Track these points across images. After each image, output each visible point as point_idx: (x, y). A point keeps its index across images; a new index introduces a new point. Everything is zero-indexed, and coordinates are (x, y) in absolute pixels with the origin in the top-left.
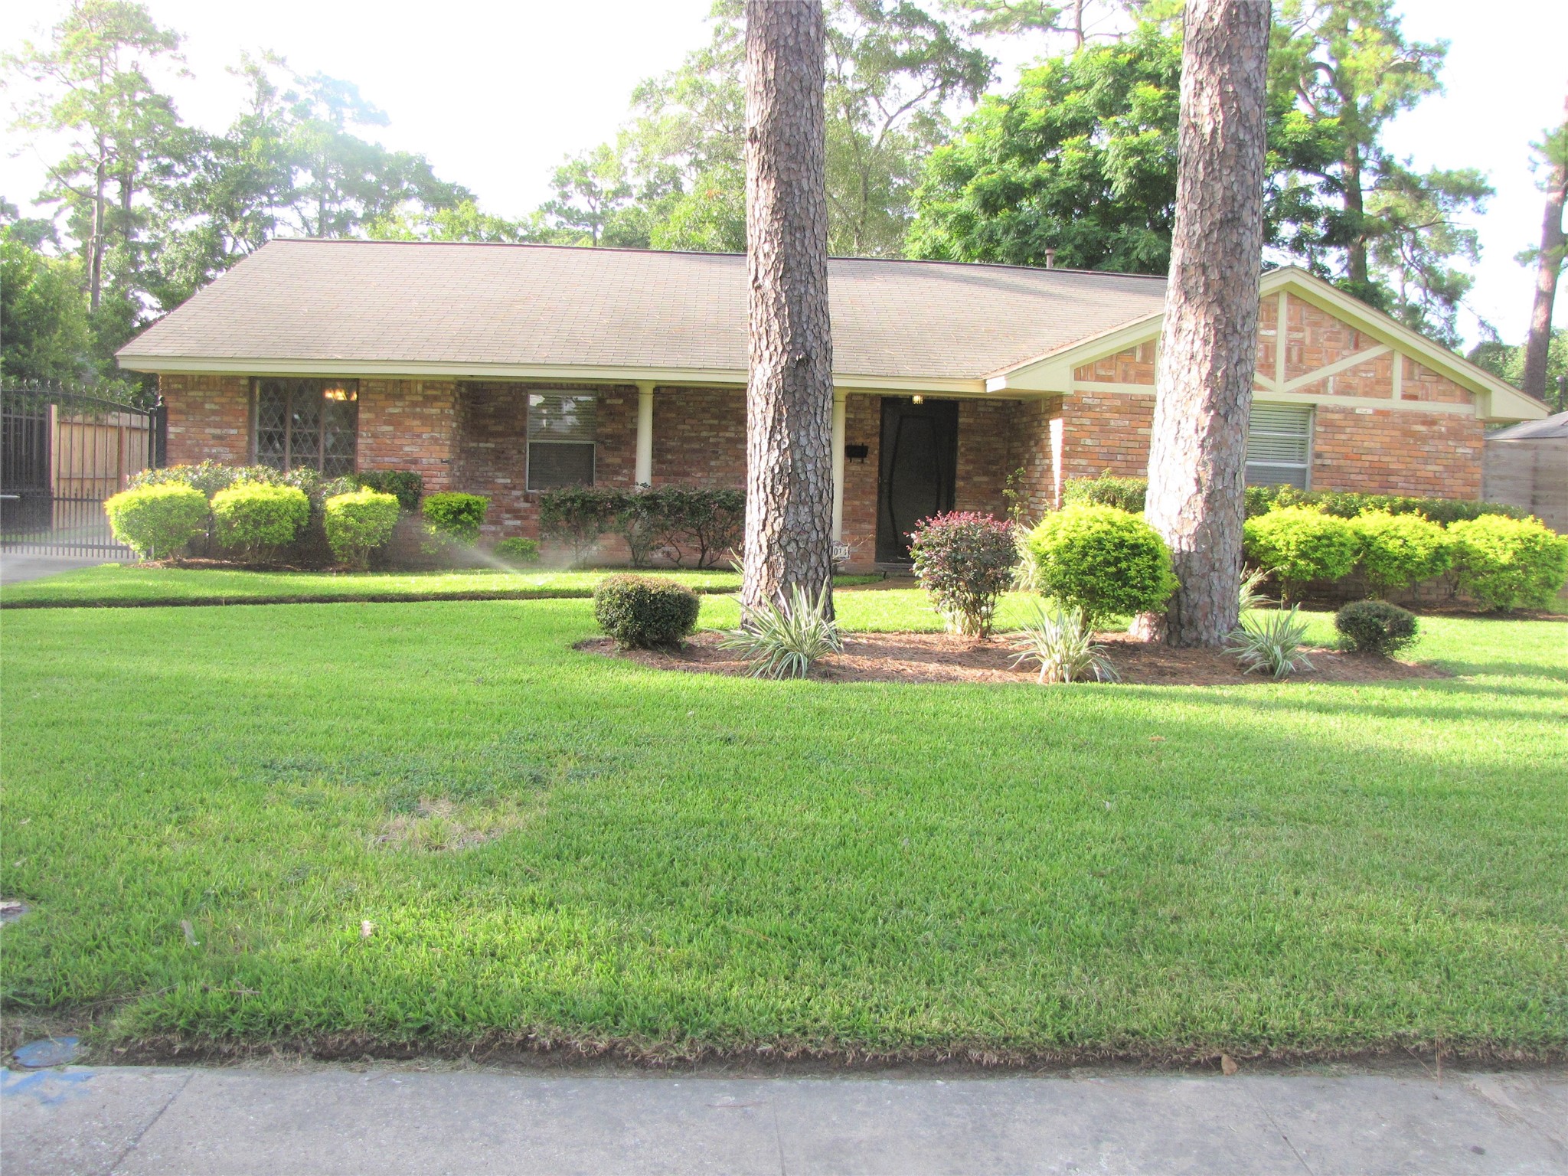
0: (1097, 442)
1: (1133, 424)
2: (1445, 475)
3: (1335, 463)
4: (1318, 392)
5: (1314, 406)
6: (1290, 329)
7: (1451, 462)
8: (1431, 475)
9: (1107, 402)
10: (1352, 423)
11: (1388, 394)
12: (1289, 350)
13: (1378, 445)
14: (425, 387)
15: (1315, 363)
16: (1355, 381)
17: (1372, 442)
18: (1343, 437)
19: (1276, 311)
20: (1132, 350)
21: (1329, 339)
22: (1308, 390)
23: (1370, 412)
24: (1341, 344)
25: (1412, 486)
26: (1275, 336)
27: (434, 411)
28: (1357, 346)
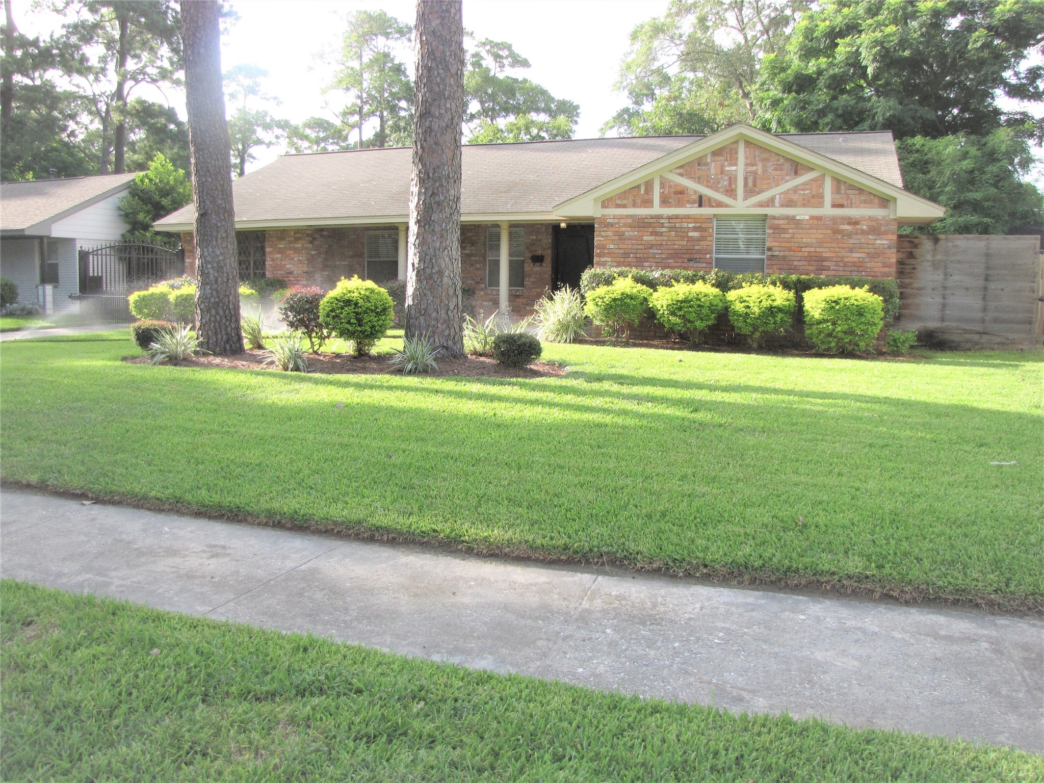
0: (617, 246)
1: (640, 234)
2: (867, 260)
3: (781, 254)
4: (768, 206)
5: (766, 215)
6: (746, 165)
7: (872, 251)
8: (857, 260)
9: (623, 221)
10: (793, 226)
11: (821, 205)
12: (746, 179)
13: (814, 241)
14: (295, 233)
15: (765, 186)
16: (795, 197)
17: (810, 238)
18: (787, 236)
19: (736, 153)
20: (638, 187)
21: (775, 169)
22: (761, 205)
23: (807, 217)
24: (785, 172)
25: (841, 269)
26: (736, 170)
27: (299, 245)
28: (796, 173)
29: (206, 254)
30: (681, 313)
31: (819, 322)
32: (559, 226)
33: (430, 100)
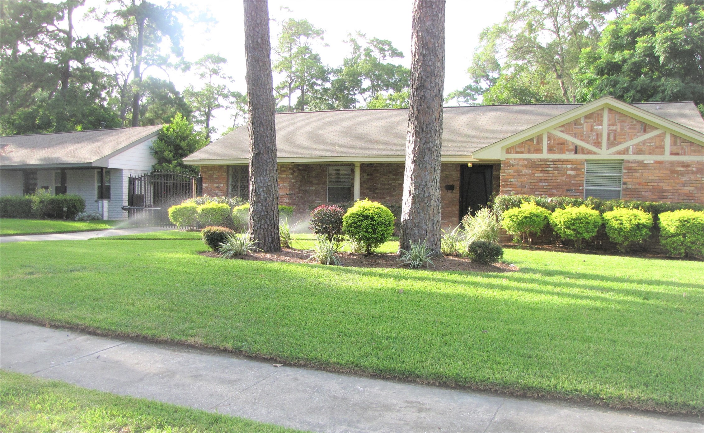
0: (516, 180)
1: (533, 172)
2: (695, 192)
3: (633, 187)
4: (624, 154)
5: (623, 160)
6: (609, 125)
7: (699, 185)
8: (687, 192)
9: (521, 163)
10: (642, 168)
11: (662, 153)
12: (609, 135)
13: (657, 178)
14: (281, 167)
15: (622, 140)
16: (644, 148)
17: (654, 176)
18: (638, 175)
19: (602, 117)
20: (532, 139)
21: (630, 128)
22: (619, 153)
23: (652, 162)
24: (637, 130)
25: (676, 198)
26: (602, 129)
27: (284, 176)
28: (645, 131)
29: (259, 181)
30: (574, 227)
31: (673, 236)
32: (466, 165)
33: (424, 77)
